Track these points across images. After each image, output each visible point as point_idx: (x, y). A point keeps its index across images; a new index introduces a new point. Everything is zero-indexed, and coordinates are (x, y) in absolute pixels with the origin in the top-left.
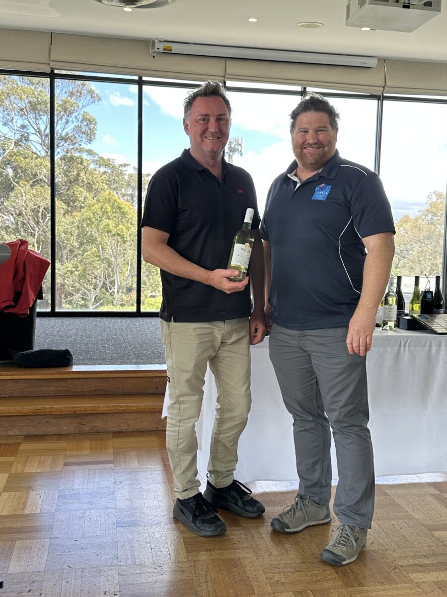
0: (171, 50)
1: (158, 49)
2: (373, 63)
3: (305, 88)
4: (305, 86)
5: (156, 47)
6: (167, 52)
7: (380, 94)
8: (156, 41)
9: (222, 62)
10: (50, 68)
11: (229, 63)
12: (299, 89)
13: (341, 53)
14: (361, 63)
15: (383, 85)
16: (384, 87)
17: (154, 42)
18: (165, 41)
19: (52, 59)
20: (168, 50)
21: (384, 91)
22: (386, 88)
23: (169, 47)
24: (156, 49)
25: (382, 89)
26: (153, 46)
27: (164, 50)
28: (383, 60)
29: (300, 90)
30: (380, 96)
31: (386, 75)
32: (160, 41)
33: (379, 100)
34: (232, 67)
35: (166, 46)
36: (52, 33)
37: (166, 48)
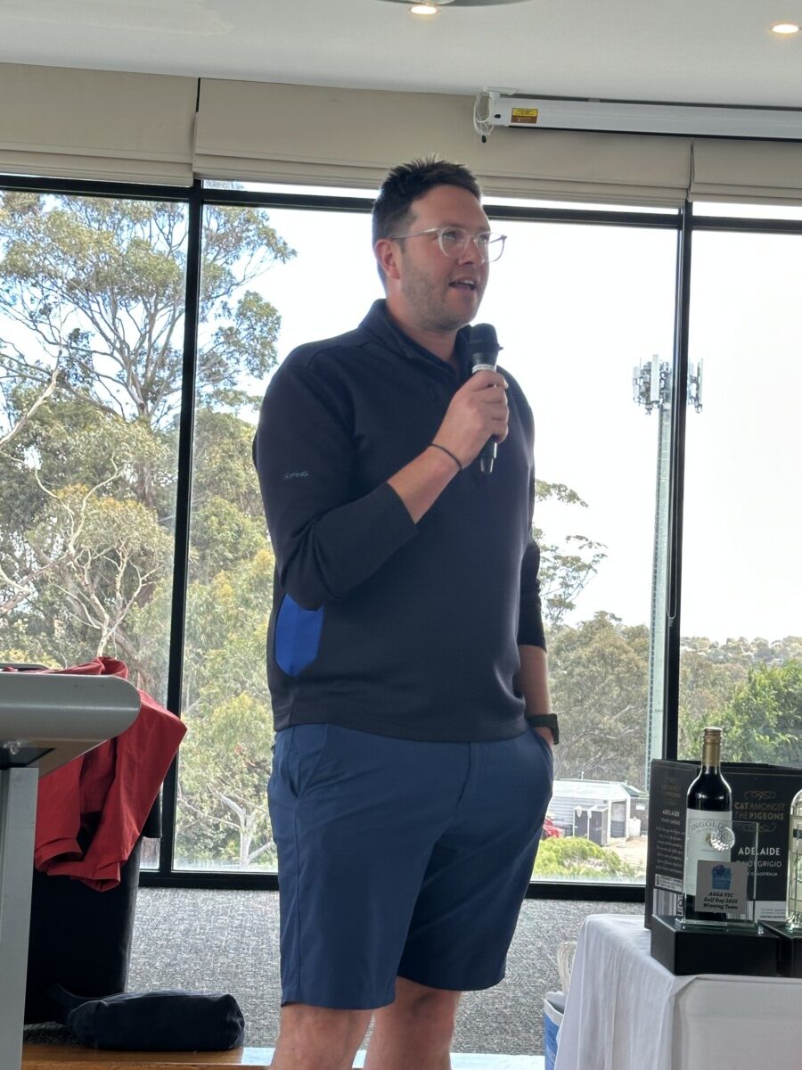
0: (534, 119)
1: (498, 116)
5: (492, 113)
6: (524, 126)
8: (491, 95)
9: (683, 149)
10: (191, 175)
11: (702, 152)
17: (485, 99)
18: (517, 96)
19: (198, 151)
20: (524, 119)
23: (528, 111)
24: (491, 120)
26: (484, 111)
27: (514, 119)
32: (504, 96)
34: (710, 164)
35: (522, 110)
36: (201, 80)
37: (519, 113)
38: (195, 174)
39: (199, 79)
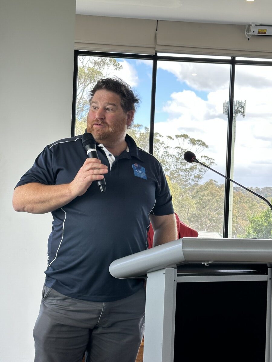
0: (265, 33)
1: (254, 32)
5: (252, 31)
6: (262, 35)
8: (252, 25)
10: (155, 52)
17: (249, 26)
18: (261, 25)
19: (158, 44)
20: (262, 33)
23: (263, 30)
26: (249, 30)
27: (259, 33)
32: (256, 25)
35: (261, 30)
36: (158, 21)
37: (261, 31)
38: (156, 51)
39: (157, 21)
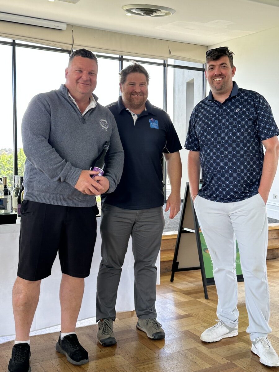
2: (63, 27)
3: (14, 41)
4: (14, 39)
7: (70, 49)
12: (10, 40)
13: (40, 18)
14: (55, 26)
15: (72, 43)
16: (72, 45)
21: (73, 48)
22: (74, 46)
25: (71, 46)
28: (71, 26)
29: (11, 42)
30: (70, 51)
31: (74, 36)
33: (70, 53)
